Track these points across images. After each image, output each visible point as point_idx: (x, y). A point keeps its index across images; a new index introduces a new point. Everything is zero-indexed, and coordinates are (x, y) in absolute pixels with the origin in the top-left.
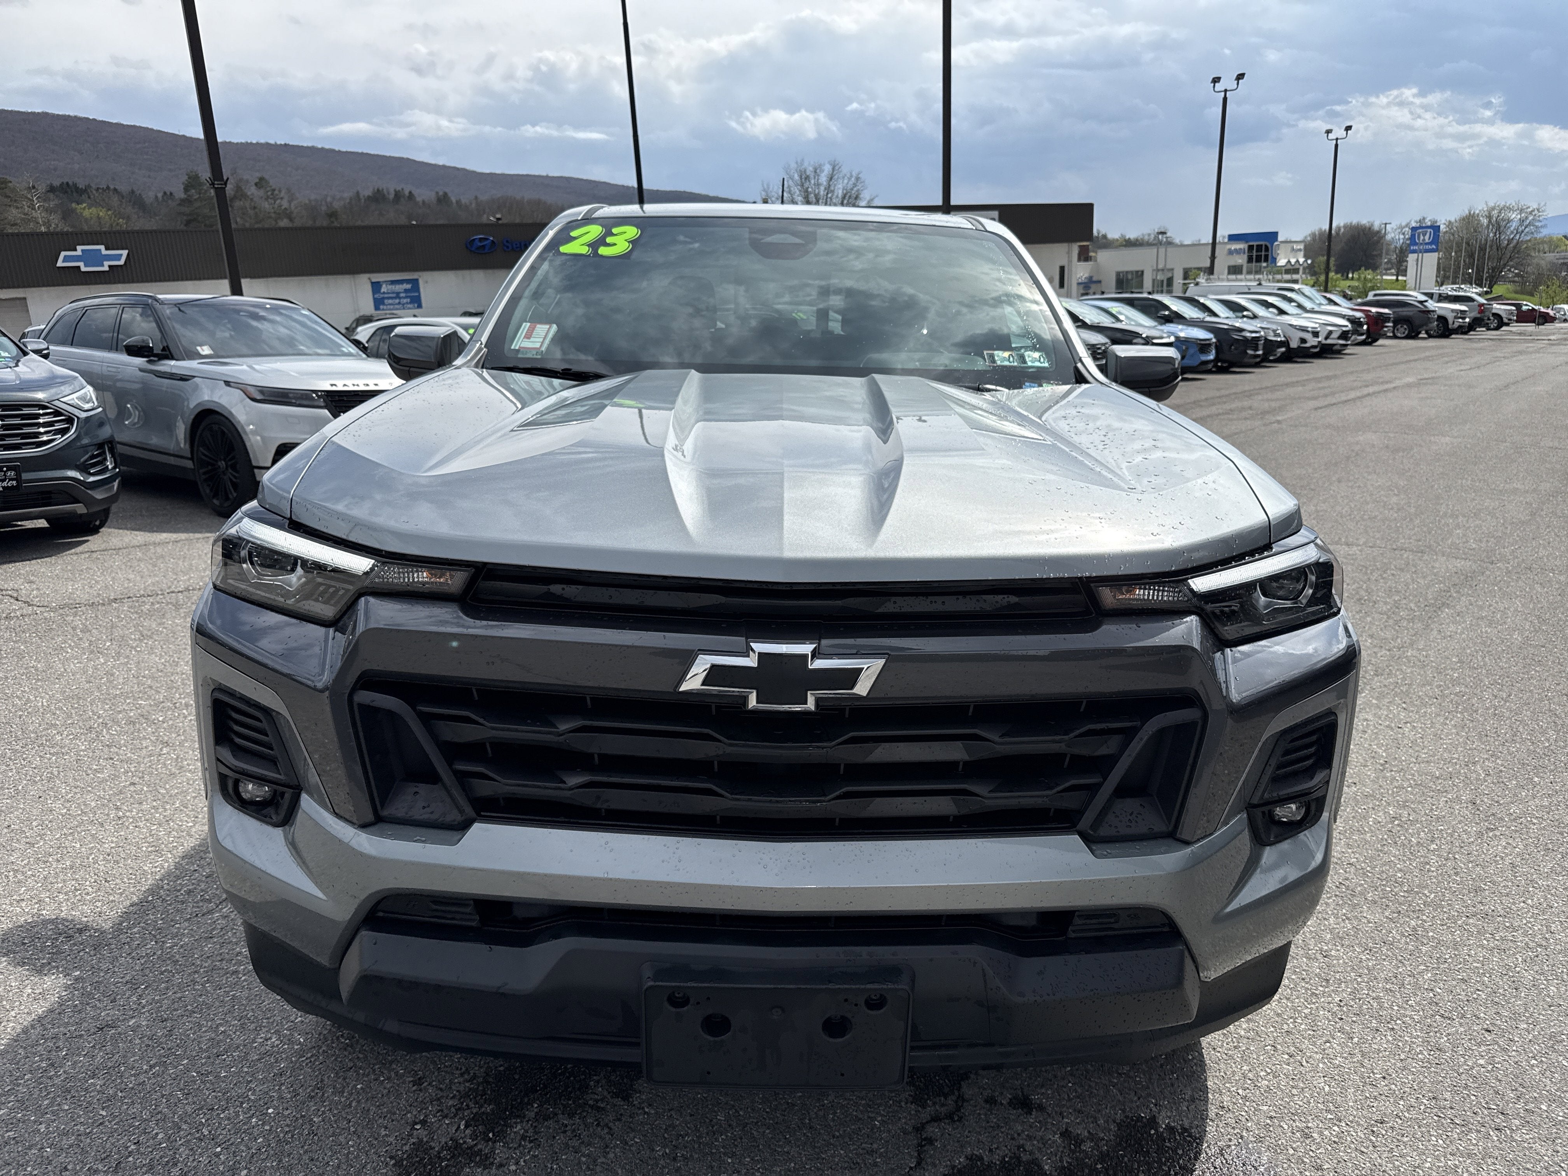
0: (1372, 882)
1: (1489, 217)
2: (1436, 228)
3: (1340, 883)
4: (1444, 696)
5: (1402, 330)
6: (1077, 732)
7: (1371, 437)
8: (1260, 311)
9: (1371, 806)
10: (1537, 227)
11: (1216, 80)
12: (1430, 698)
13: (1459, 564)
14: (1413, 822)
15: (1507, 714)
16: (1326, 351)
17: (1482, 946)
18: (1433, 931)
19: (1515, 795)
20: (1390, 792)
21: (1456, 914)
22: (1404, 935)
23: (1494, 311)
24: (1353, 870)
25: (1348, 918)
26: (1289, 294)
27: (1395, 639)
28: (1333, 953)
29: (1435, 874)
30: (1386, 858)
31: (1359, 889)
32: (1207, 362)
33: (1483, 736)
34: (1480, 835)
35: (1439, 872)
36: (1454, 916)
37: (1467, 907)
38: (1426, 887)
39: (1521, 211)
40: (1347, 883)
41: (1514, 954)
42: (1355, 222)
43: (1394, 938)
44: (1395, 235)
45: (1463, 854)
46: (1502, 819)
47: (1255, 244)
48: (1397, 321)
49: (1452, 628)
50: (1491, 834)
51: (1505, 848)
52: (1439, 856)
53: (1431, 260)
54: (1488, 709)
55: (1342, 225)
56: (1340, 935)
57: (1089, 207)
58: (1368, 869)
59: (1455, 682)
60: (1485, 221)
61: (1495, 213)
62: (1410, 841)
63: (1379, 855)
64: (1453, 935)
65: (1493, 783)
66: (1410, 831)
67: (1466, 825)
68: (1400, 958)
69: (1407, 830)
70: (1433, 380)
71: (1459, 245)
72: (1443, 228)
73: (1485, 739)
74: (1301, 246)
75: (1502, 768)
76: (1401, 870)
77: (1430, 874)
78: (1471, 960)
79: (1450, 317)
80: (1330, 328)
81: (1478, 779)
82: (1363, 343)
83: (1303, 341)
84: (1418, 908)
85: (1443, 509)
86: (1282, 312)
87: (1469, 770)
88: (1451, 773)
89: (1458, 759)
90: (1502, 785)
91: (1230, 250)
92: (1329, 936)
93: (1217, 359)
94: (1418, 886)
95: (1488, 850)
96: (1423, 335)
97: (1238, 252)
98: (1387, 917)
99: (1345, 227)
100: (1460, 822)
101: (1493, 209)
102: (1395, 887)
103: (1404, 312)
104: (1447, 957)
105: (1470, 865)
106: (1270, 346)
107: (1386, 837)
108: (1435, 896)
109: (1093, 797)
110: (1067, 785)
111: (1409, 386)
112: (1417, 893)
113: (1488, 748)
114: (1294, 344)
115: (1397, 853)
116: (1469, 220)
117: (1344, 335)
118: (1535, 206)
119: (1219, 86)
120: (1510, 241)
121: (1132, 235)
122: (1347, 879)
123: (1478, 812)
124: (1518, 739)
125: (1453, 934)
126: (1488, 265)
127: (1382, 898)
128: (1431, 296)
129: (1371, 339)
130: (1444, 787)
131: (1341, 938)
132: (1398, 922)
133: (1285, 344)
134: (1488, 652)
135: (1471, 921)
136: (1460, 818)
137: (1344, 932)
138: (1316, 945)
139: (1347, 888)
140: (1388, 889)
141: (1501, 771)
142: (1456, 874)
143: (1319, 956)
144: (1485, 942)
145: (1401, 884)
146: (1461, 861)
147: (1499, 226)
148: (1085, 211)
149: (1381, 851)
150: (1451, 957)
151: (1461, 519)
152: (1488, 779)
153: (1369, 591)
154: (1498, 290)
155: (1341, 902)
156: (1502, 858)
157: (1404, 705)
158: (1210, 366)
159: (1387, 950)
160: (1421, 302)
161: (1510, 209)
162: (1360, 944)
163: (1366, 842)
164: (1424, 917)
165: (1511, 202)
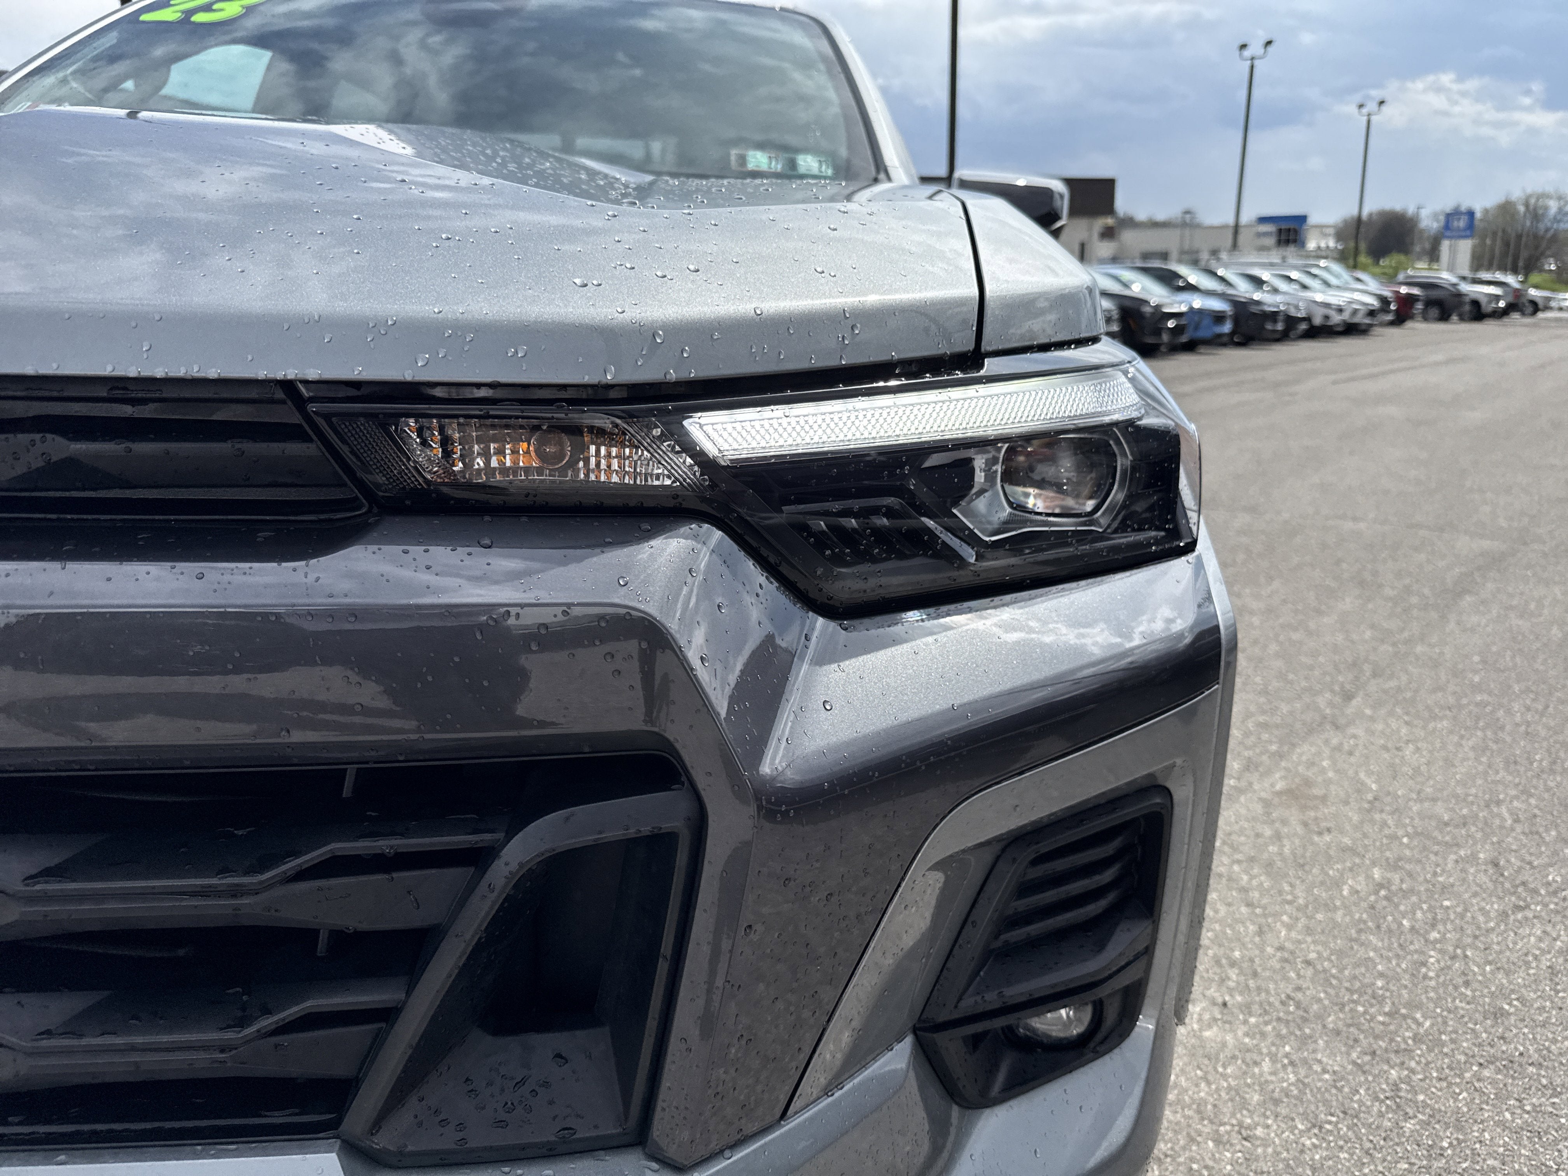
0: (1337, 995)
1: (1527, 205)
2: (1471, 214)
3: (1289, 997)
4: (1460, 707)
5: (1434, 312)
6: (291, 865)
7: (1392, 410)
8: (1283, 286)
9: (1348, 864)
11: (1243, 47)
12: (1442, 708)
13: (1486, 544)
14: (1406, 894)
15: (1543, 733)
16: (1351, 330)
17: (1502, 1124)
18: (1425, 1091)
19: (1555, 853)
20: (1378, 844)
21: (1462, 1058)
22: (1377, 1099)
23: (1530, 298)
24: (1309, 972)
25: (1292, 1063)
26: (1314, 271)
27: (1402, 630)
28: (1259, 1132)
29: (1433, 983)
30: (1361, 953)
31: (1315, 1007)
32: (1220, 336)
33: (1511, 763)
34: (1504, 915)
35: (1441, 979)
36: (1459, 1062)
37: (1480, 1045)
38: (1419, 1006)
39: (1560, 199)
40: (1299, 996)
41: (1556, 1142)
42: (1388, 210)
43: (1361, 1102)
44: (1429, 222)
45: (1477, 948)
46: (1535, 891)
47: (1284, 226)
48: (1430, 303)
49: (1475, 619)
50: (1520, 916)
51: (1540, 940)
52: (1442, 952)
53: (1465, 247)
54: (1517, 725)
55: (1372, 211)
56: (1276, 1095)
57: (1110, 182)
58: (1334, 971)
59: (1476, 688)
60: (1522, 209)
61: (1533, 200)
62: (1401, 924)
63: (1352, 948)
64: (1456, 1100)
65: (1524, 833)
66: (1402, 908)
67: (1484, 899)
68: (1368, 1145)
69: (1397, 906)
70: (1463, 360)
71: (1495, 234)
72: (1478, 215)
73: (1512, 767)
74: (1331, 231)
75: (1536, 811)
76: (1381, 975)
77: (1428, 982)
78: (1483, 1151)
79: (1483, 301)
80: (1357, 307)
81: (1501, 827)
82: (1392, 323)
83: (1327, 317)
84: (1403, 1046)
85: (1468, 484)
86: (1305, 287)
87: (1492, 812)
88: (1464, 817)
89: (1476, 796)
90: (1536, 837)
91: (1255, 231)
92: (1256, 1097)
93: (1233, 333)
94: (1409, 1005)
95: (1515, 943)
96: (1455, 318)
97: (1265, 234)
98: (1354, 1063)
99: (1375, 212)
100: (1475, 894)
101: (1531, 196)
102: (1372, 1006)
103: (1435, 294)
104: (1445, 1144)
105: (1488, 968)
106: (1291, 321)
107: (1365, 916)
108: (1432, 1025)
109: (377, 1043)
110: (293, 1011)
111: (1437, 364)
112: (1405, 1017)
113: (1517, 780)
114: (1317, 321)
115: (1380, 944)
116: (1506, 208)
117: (1372, 313)
119: (1247, 53)
120: (1547, 230)
121: (1161, 217)
122: (1299, 989)
123: (1501, 879)
124: (1558, 768)
125: (1455, 1096)
126: (1524, 254)
127: (1349, 1026)
128: (1464, 278)
129: (1400, 319)
130: (1454, 838)
131: (1277, 1102)
132: (1370, 1073)
133: (1308, 319)
134: (1519, 650)
135: (1486, 1073)
136: (1476, 889)
137: (1282, 1090)
138: (1233, 1115)
139: (1298, 1005)
140: (1360, 1009)
141: (1535, 816)
142: (1467, 984)
143: (1235, 1139)
144: (1508, 1115)
145: (1381, 1001)
146: (1474, 961)
147: (1536, 213)
148: (1105, 186)
149: (1356, 940)
150: (1451, 1144)
151: (1489, 495)
152: (1519, 828)
153: (1375, 573)
154: (1535, 278)
155: (1284, 1031)
156: (1536, 958)
157: (1406, 718)
158: (1225, 339)
159: (1349, 1128)
160: (1454, 285)
161: (1548, 196)
162: (1305, 1116)
163: (1336, 925)
164: (1413, 1064)
165: (1549, 189)
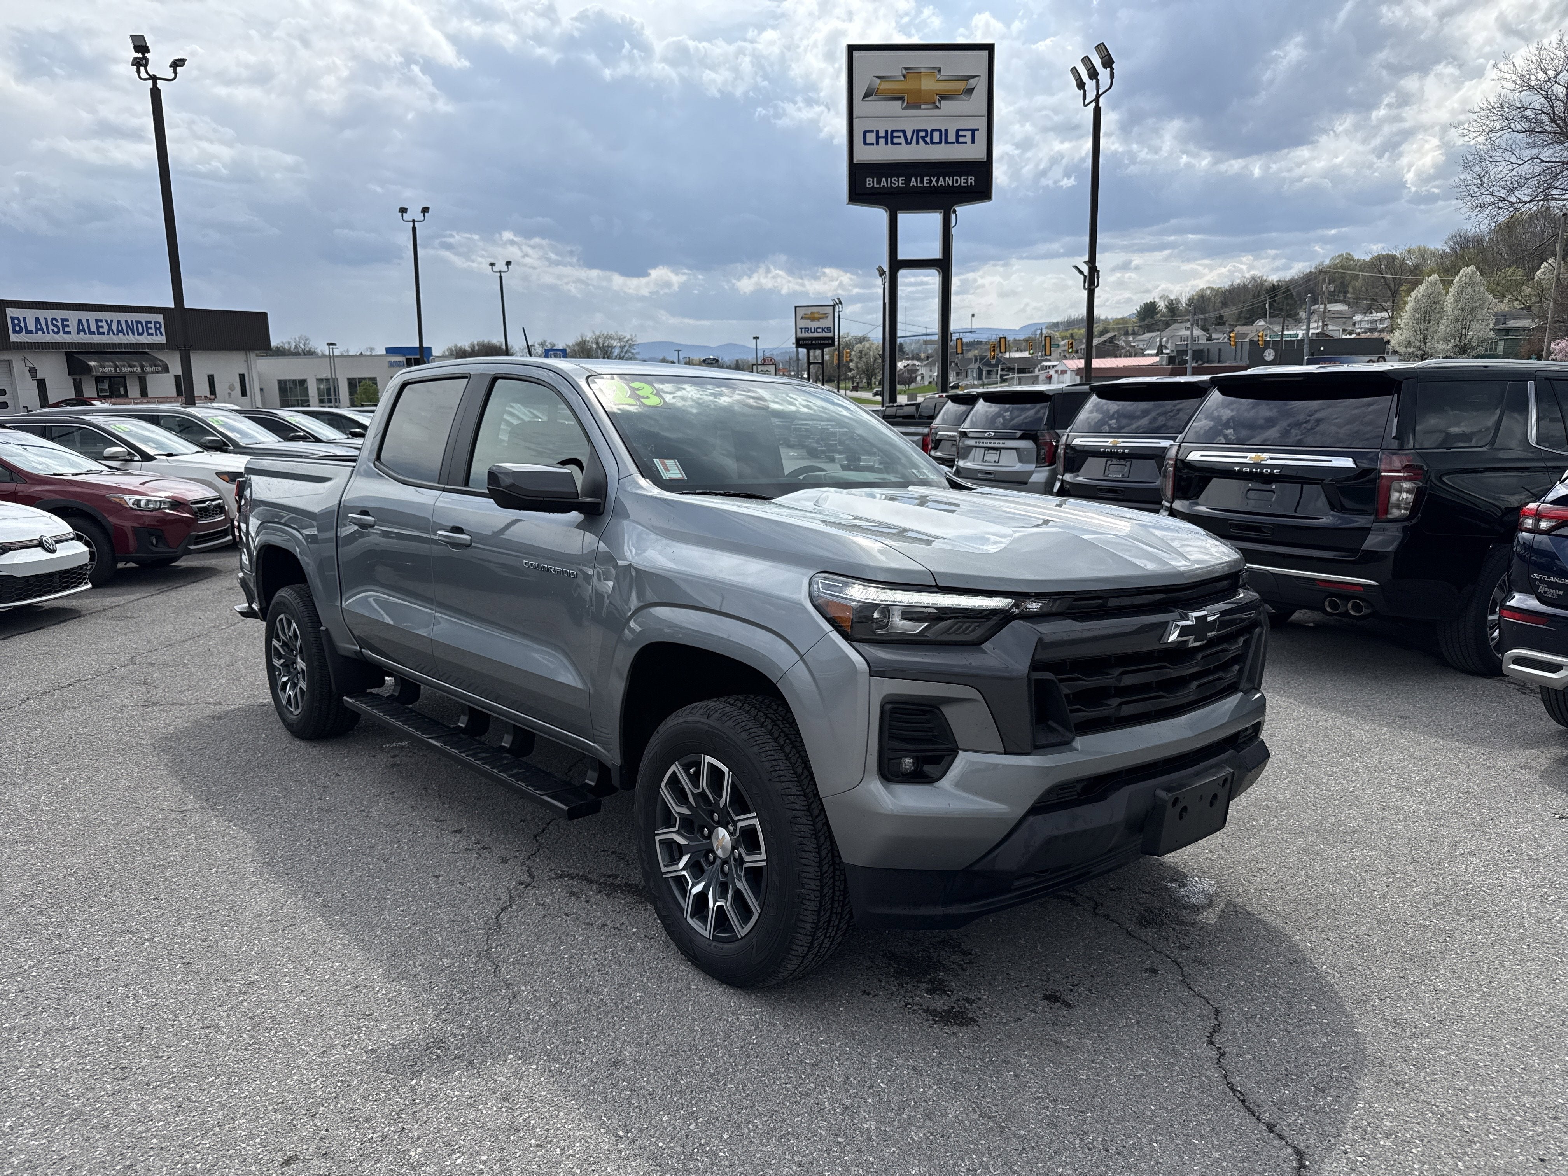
10: (633, 354)
11: (403, 210)
39: (620, 340)
42: (486, 341)
47: (412, 357)
55: (475, 343)
57: (264, 315)
60: (594, 346)
61: (601, 340)
91: (390, 362)
97: (397, 364)
99: (479, 344)
101: (599, 337)
116: (583, 344)
118: (629, 337)
147: (605, 350)
148: (261, 319)
161: (611, 338)
165: (611, 333)
